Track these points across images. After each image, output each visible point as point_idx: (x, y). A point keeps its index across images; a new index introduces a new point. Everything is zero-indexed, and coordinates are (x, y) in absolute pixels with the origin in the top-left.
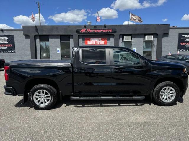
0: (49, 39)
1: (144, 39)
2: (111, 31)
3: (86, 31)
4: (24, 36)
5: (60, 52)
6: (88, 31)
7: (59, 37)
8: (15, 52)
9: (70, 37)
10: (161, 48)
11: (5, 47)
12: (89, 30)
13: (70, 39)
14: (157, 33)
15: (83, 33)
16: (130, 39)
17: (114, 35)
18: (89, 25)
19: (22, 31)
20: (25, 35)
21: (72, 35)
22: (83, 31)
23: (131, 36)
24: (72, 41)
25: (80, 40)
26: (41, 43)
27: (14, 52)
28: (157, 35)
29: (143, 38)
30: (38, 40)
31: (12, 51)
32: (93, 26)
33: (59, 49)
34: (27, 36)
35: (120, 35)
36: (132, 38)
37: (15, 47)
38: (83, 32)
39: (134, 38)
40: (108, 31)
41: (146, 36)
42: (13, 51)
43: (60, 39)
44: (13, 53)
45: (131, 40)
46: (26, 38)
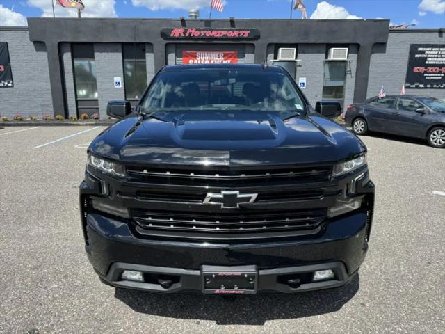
0: (96, 54)
1: (327, 57)
2: (246, 36)
3: (185, 33)
4: (32, 43)
5: (122, 86)
6: (190, 34)
7: (120, 47)
8: (12, 84)
9: (146, 50)
10: (366, 80)
12: (192, 31)
13: (147, 54)
14: (358, 42)
15: (178, 39)
16: (292, 57)
17: (253, 45)
18: (193, 18)
19: (28, 32)
20: (35, 42)
21: (151, 44)
22: (177, 32)
23: (295, 49)
24: (150, 58)
25: (171, 57)
26: (75, 62)
27: (10, 85)
28: (358, 46)
29: (324, 55)
30: (67, 56)
31: (6, 83)
32: (202, 21)
33: (119, 79)
34: (39, 45)
35: (270, 45)
36: (298, 55)
37: (13, 74)
38: (177, 36)
39: (304, 53)
40: (239, 34)
41: (332, 49)
42: (9, 83)
43: (121, 54)
44: (7, 86)
45: (294, 59)
46: (37, 51)
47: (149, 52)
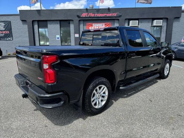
0: (48, 25)
1: (152, 24)
3: (88, 15)
4: (21, 21)
5: (60, 39)
6: (90, 15)
7: (59, 22)
8: (13, 39)
9: (70, 23)
10: (171, 34)
11: (2, 33)
12: (91, 14)
13: (71, 25)
14: (167, 17)
15: (84, 18)
16: (136, 24)
17: (118, 20)
18: (91, 8)
19: (19, 16)
20: (22, 21)
21: (72, 20)
22: (84, 15)
23: (138, 21)
24: (72, 27)
25: (81, 26)
26: (39, 29)
27: (11, 39)
28: (167, 19)
29: (151, 23)
30: (36, 26)
31: (10, 39)
32: (95, 9)
33: (58, 36)
34: (24, 21)
35: (126, 19)
36: (139, 24)
37: (13, 34)
38: (84, 16)
39: (141, 22)
40: (112, 15)
41: (155, 21)
42: (11, 38)
43: (59, 25)
44: (10, 40)
45: (137, 26)
46: (23, 24)
47: (72, 24)
